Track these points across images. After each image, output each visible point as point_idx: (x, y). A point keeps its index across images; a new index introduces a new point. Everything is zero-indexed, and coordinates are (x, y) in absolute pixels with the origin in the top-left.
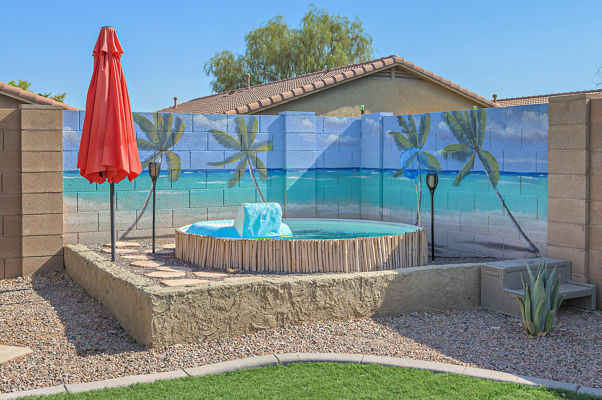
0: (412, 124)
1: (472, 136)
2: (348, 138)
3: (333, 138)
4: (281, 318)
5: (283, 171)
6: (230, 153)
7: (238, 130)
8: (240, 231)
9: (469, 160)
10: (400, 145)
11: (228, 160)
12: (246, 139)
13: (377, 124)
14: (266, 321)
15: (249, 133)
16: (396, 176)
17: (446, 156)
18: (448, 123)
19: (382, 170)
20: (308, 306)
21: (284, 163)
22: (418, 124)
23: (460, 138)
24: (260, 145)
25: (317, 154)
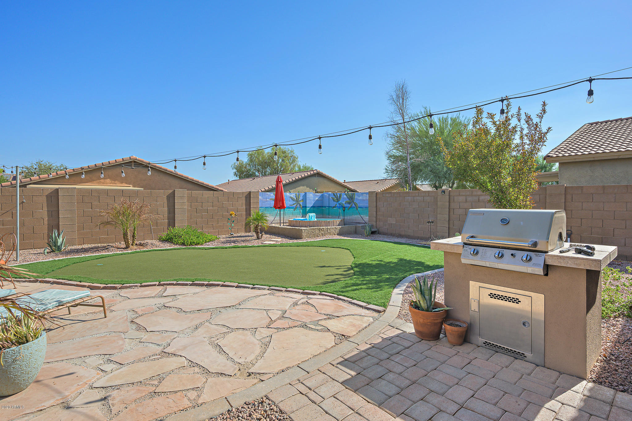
0: (337, 196)
1: (352, 199)
2: (320, 199)
3: (317, 198)
4: (322, 234)
5: (306, 207)
6: (294, 202)
7: (296, 197)
8: (308, 219)
9: (351, 204)
10: (334, 201)
11: (294, 204)
12: (298, 199)
13: (328, 195)
14: (320, 235)
15: (298, 197)
16: (333, 208)
17: (346, 203)
18: (346, 196)
19: (329, 207)
20: (326, 232)
21: (306, 205)
22: (339, 196)
23: (349, 199)
24: (301, 200)
25: (313, 202)
